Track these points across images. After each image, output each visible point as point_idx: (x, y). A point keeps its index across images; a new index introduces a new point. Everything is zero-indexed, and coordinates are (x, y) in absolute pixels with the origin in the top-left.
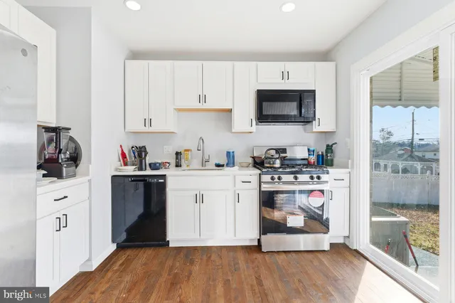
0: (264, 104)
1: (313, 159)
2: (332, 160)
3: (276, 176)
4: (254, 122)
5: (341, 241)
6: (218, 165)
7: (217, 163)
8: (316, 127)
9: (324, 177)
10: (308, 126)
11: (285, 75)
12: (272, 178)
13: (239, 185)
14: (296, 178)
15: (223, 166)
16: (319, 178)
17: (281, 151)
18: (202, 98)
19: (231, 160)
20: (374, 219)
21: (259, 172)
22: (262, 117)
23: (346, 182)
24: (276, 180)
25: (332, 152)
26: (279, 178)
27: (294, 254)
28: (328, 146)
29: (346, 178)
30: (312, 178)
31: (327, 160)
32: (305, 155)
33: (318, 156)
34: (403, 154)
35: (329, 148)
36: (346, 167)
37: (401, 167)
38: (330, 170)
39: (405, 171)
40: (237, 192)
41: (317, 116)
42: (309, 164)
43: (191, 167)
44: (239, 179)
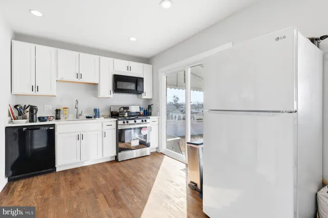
0: (118, 82)
1: (142, 112)
2: (151, 113)
3: (126, 121)
4: (112, 92)
5: (155, 151)
6: (88, 117)
7: (88, 115)
8: (144, 96)
9: (148, 121)
10: (140, 95)
11: (129, 68)
12: (124, 122)
13: (105, 127)
14: (135, 122)
15: (91, 117)
16: (146, 121)
17: (126, 108)
18: (79, 76)
19: (96, 114)
20: (168, 140)
21: (116, 119)
22: (116, 90)
23: (157, 123)
24: (126, 123)
25: (151, 109)
26: (127, 122)
27: (135, 160)
28: (149, 105)
29: (157, 120)
30: (142, 121)
31: (148, 113)
32: (138, 110)
33: (144, 111)
35: (150, 107)
36: (157, 115)
38: (150, 117)
40: (104, 131)
41: (144, 91)
42: (140, 115)
43: (68, 119)
44: (105, 124)
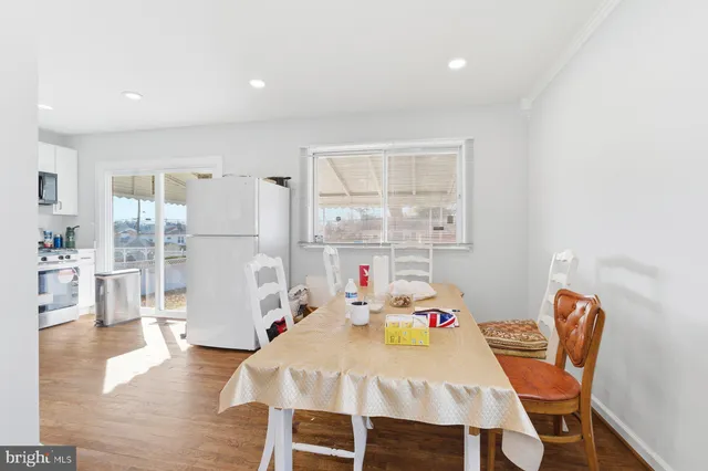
1: (49, 242)
2: (74, 243)
8: (56, 210)
9: (74, 256)
10: (47, 209)
16: (69, 257)
23: (92, 260)
25: (74, 235)
28: (69, 229)
29: (92, 255)
30: (61, 258)
31: (67, 242)
32: (41, 238)
33: (56, 239)
34: (128, 238)
35: (70, 231)
36: (92, 247)
37: (125, 254)
39: (130, 259)
41: (59, 200)
